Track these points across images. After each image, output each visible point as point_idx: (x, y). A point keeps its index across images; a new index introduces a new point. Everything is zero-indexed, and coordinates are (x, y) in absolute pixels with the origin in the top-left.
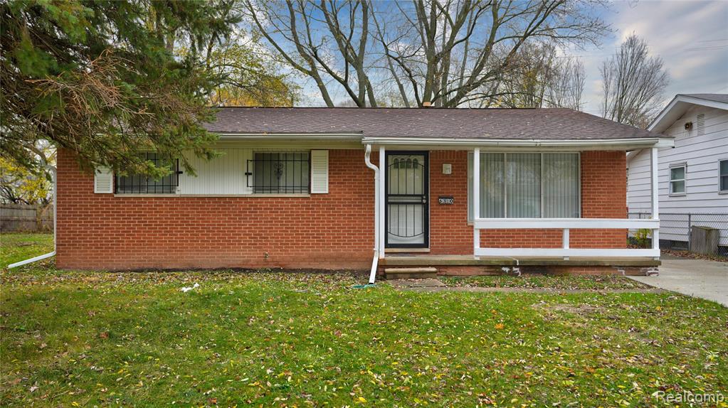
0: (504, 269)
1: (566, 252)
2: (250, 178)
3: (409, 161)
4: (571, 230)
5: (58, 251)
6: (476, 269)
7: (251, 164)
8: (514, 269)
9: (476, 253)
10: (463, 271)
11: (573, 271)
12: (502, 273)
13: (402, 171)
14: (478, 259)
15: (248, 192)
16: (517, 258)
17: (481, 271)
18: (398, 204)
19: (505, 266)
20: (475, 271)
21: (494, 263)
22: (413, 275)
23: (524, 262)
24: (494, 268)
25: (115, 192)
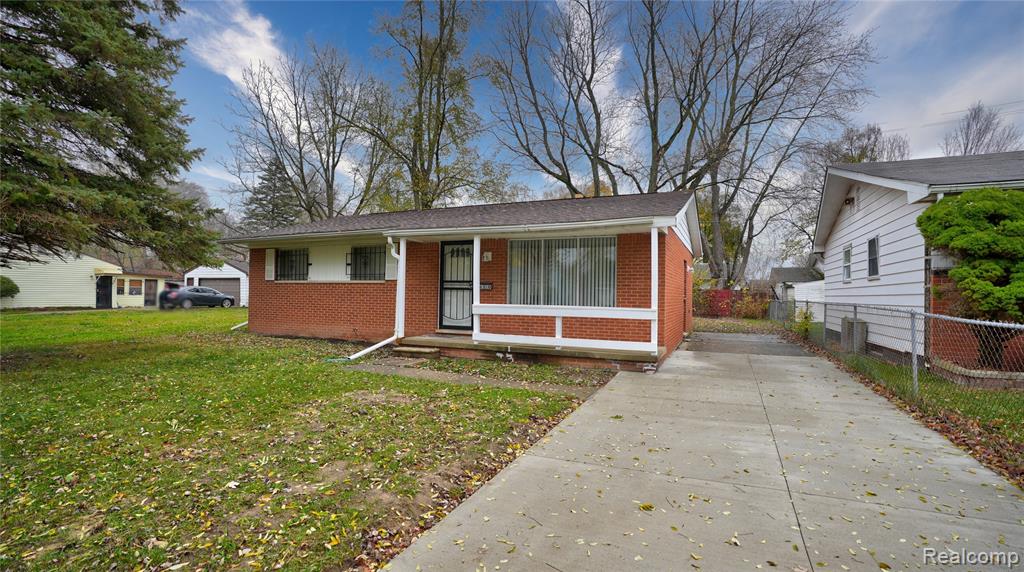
0: (498, 354)
1: (558, 341)
2: (349, 268)
3: (463, 251)
4: (565, 319)
5: (249, 320)
6: (473, 352)
7: (349, 256)
8: (508, 355)
9: (474, 338)
10: (463, 354)
11: (565, 362)
12: (496, 359)
13: (461, 259)
14: (476, 343)
15: (347, 279)
16: (509, 344)
17: (478, 355)
18: (451, 289)
19: (499, 352)
20: (473, 355)
21: (488, 347)
22: (413, 355)
23: (516, 349)
24: (490, 353)
25: (276, 279)
